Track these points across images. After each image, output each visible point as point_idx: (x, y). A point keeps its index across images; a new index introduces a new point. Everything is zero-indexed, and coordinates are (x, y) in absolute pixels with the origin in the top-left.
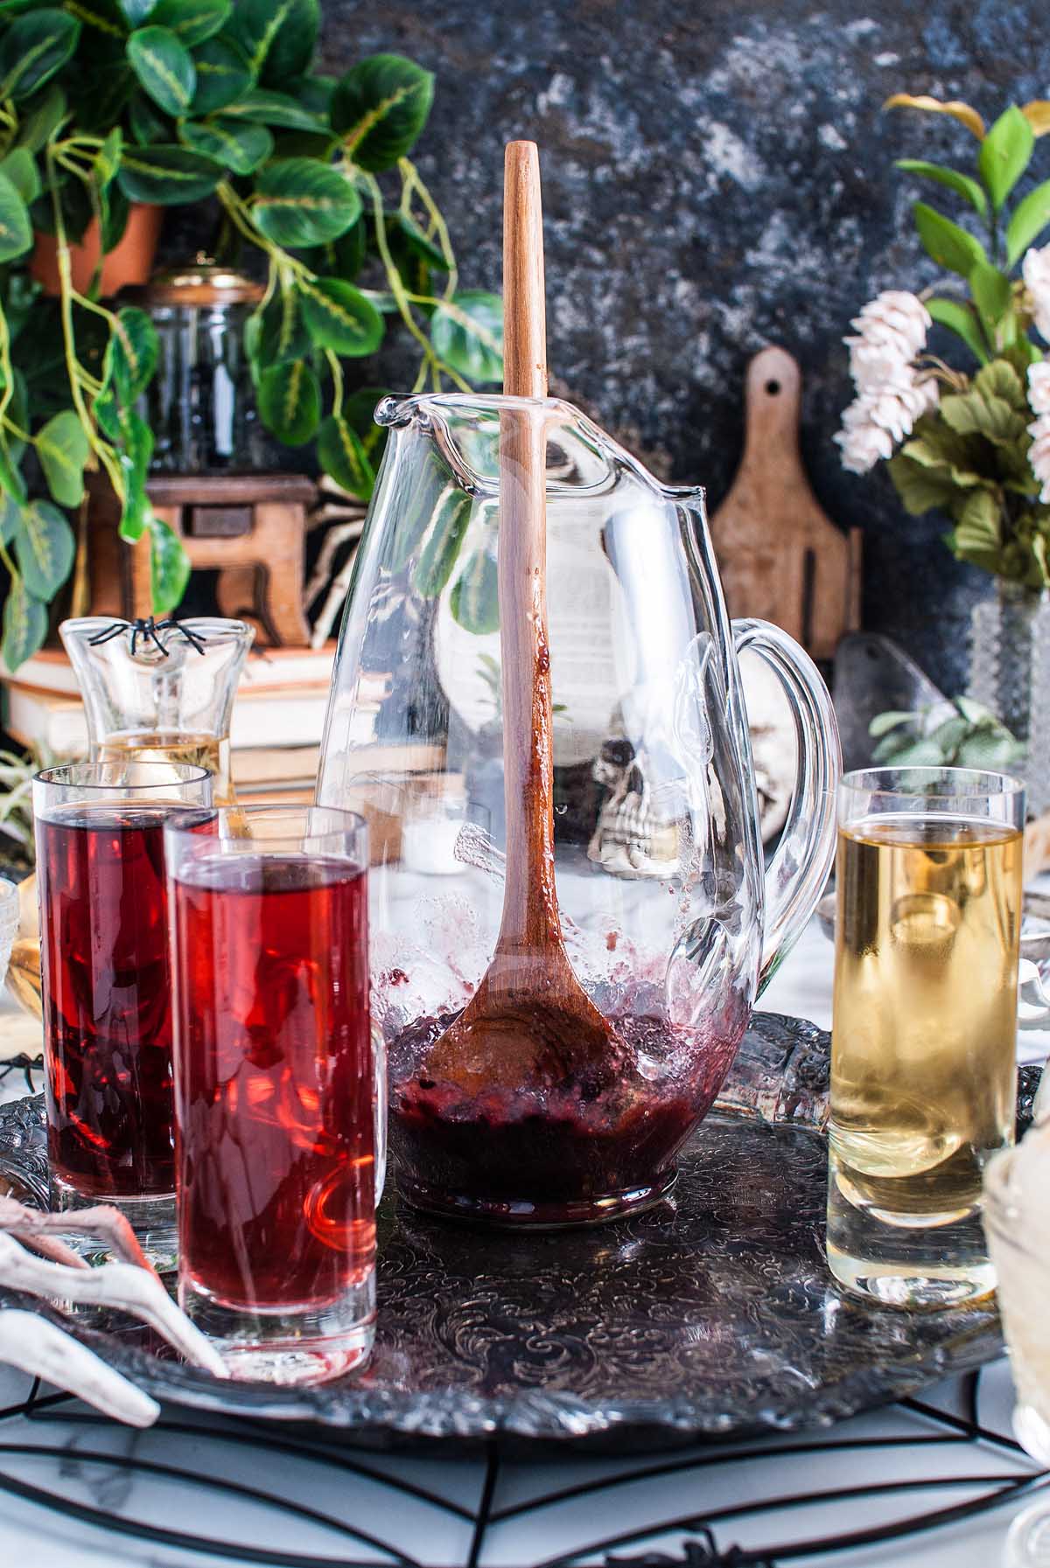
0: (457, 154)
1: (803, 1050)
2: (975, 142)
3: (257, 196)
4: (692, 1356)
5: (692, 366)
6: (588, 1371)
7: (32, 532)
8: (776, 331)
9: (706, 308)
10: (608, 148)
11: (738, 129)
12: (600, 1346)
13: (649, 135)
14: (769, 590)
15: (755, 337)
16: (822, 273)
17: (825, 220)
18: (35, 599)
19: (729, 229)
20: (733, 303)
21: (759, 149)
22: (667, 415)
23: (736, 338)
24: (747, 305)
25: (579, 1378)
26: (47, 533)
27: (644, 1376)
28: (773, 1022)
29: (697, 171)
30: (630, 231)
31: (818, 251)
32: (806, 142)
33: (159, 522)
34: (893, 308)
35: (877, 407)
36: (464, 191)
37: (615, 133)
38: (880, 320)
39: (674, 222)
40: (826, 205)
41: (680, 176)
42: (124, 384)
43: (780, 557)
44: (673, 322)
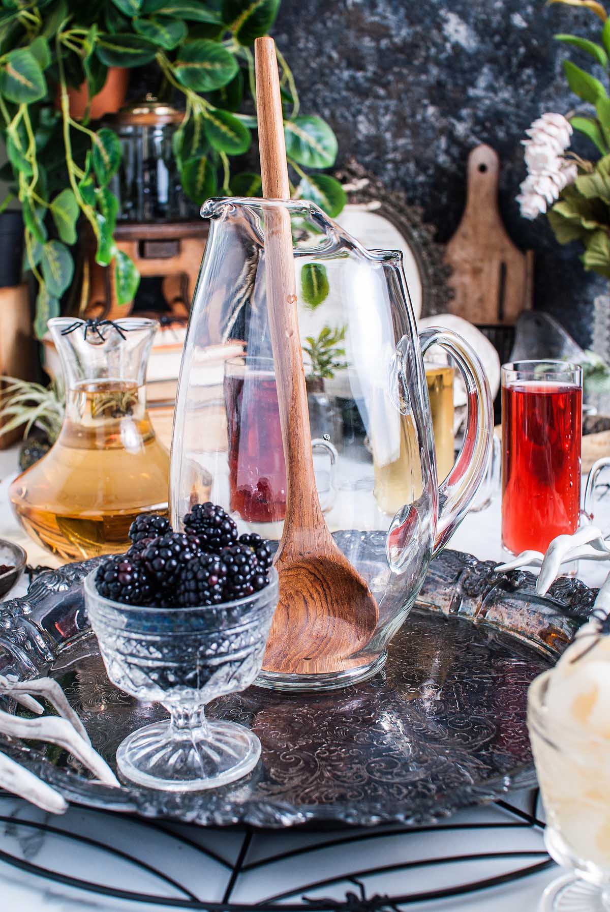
0: (301, 33)
1: (467, 572)
2: (602, 23)
3: (178, 61)
4: (374, 767)
5: (436, 156)
6: (312, 775)
7: (50, 258)
8: (485, 135)
9: (443, 122)
10: (387, 28)
11: (464, 16)
12: (323, 759)
13: (411, 20)
14: (479, 286)
15: (473, 139)
16: (512, 101)
17: (514, 69)
18: (53, 297)
19: (458, 75)
20: (460, 119)
21: (476, 28)
22: (422, 184)
23: (462, 139)
24: (468, 120)
25: (307, 779)
26: (58, 259)
27: (345, 779)
28: (451, 555)
29: (439, 41)
30: (400, 77)
31: (510, 88)
32: (504, 25)
33: (121, 252)
34: (550, 123)
35: (538, 183)
36: (304, 54)
37: (392, 19)
38: (542, 130)
39: (425, 71)
40: (515, 61)
41: (429, 44)
42: (101, 173)
43: (486, 267)
44: (426, 130)
